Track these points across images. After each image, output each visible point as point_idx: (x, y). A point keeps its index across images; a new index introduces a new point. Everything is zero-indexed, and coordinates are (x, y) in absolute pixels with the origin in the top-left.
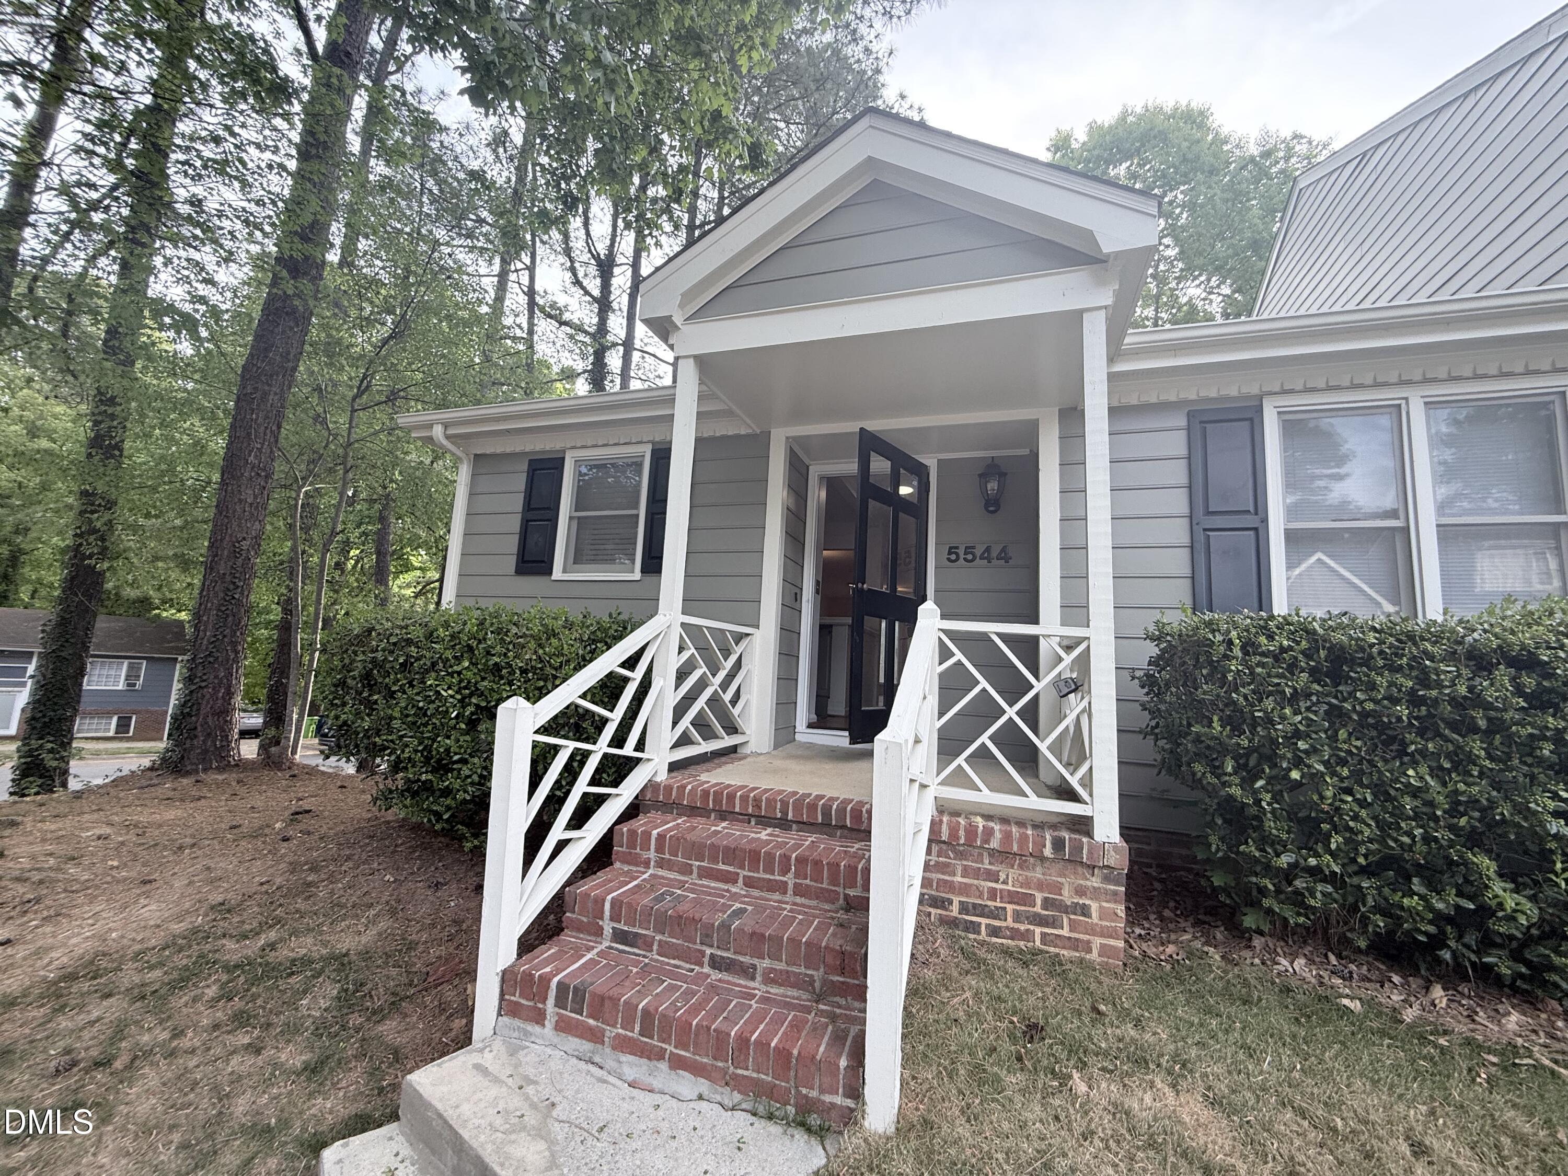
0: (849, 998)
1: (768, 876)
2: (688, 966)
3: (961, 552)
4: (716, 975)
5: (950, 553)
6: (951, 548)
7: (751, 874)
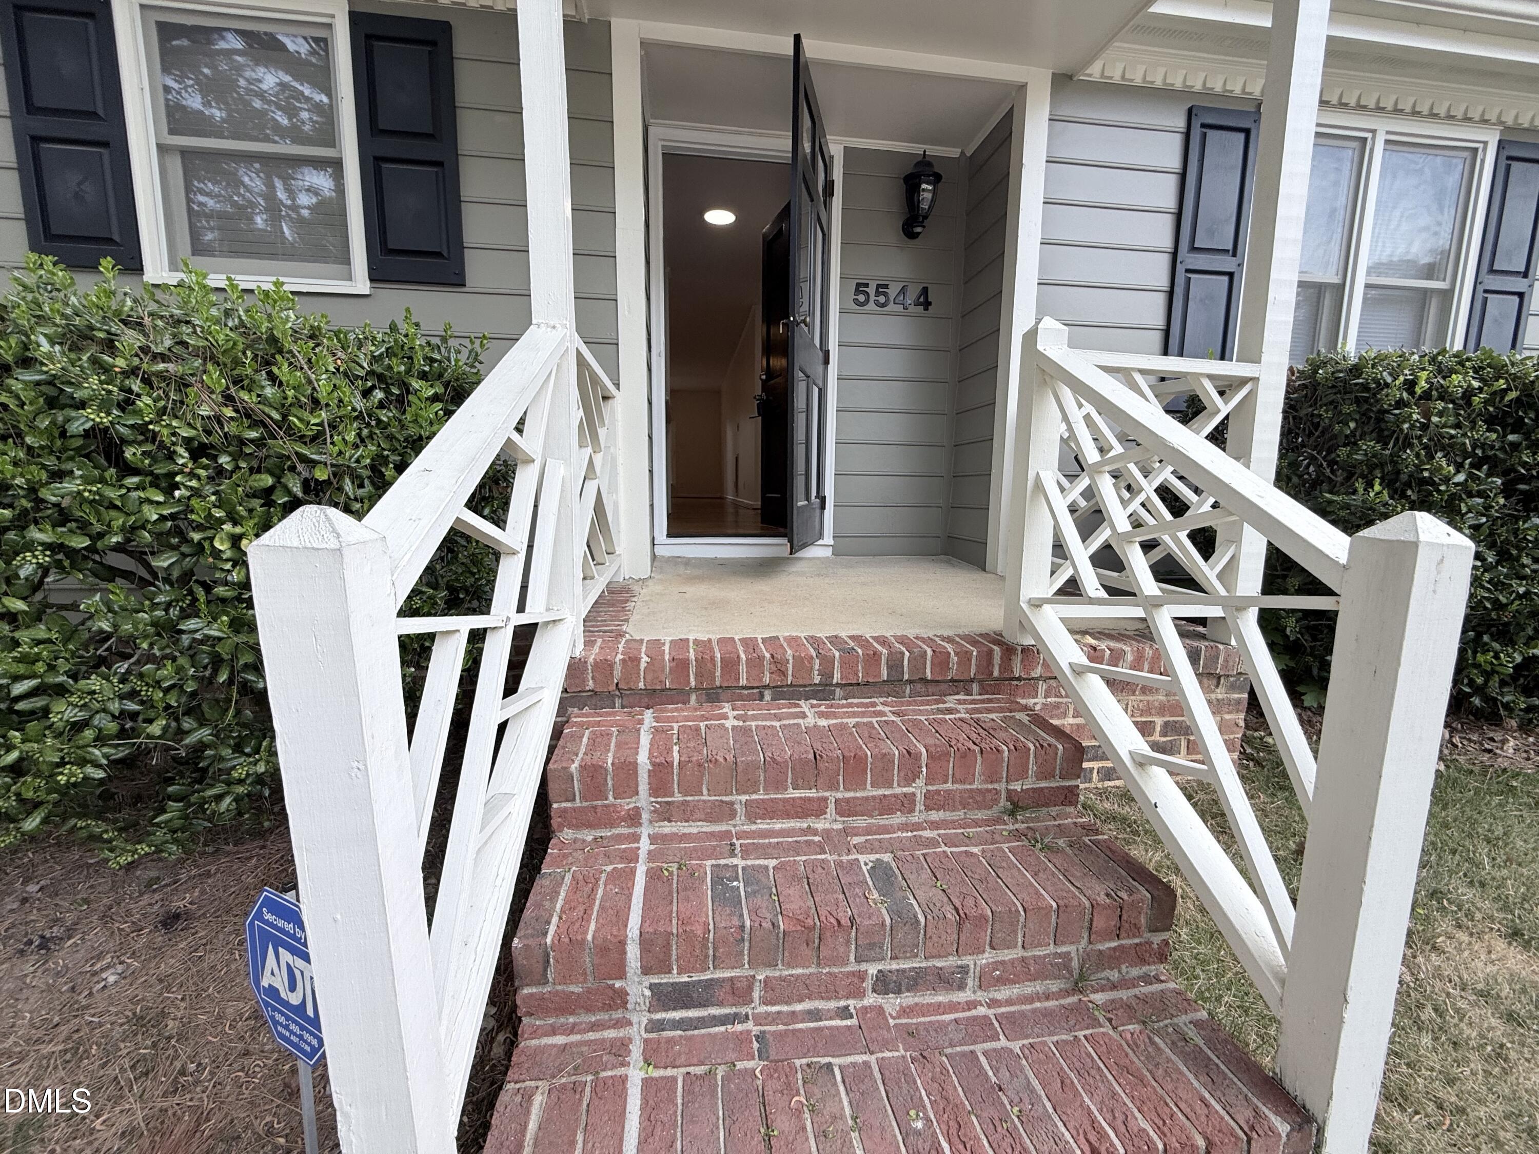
0: (1123, 967)
1: (881, 792)
2: (832, 1005)
3: (871, 290)
4: (892, 1003)
5: (857, 292)
6: (858, 285)
7: (850, 794)
